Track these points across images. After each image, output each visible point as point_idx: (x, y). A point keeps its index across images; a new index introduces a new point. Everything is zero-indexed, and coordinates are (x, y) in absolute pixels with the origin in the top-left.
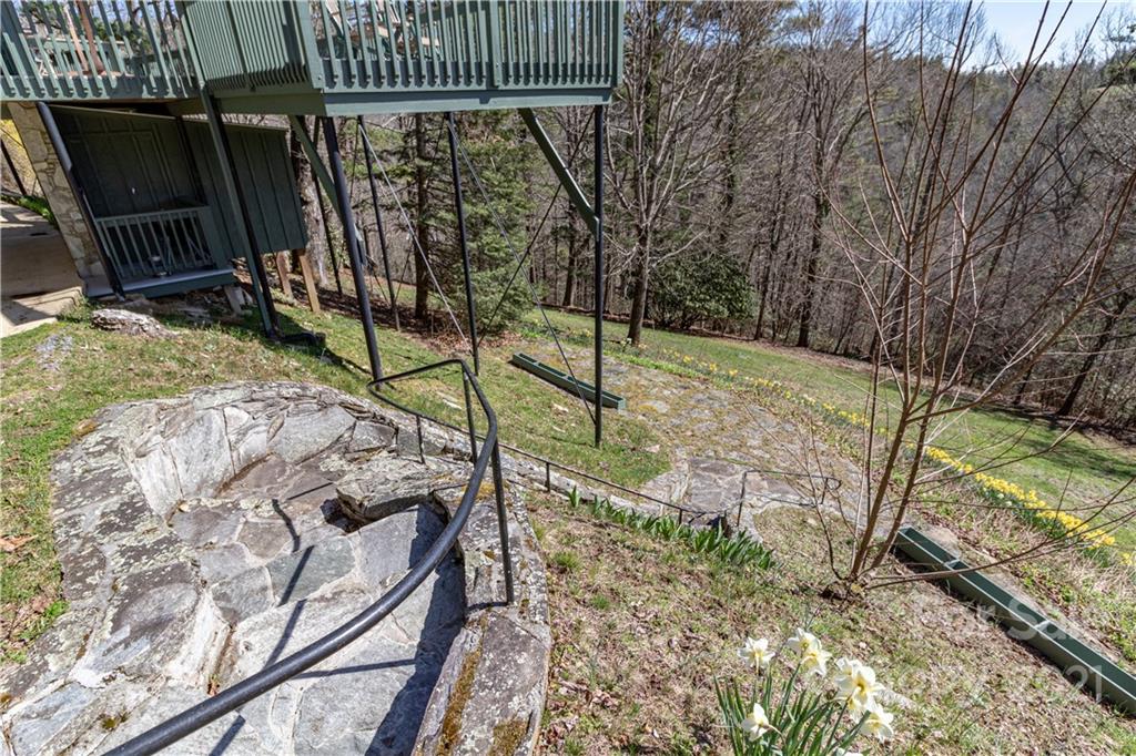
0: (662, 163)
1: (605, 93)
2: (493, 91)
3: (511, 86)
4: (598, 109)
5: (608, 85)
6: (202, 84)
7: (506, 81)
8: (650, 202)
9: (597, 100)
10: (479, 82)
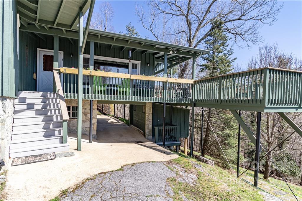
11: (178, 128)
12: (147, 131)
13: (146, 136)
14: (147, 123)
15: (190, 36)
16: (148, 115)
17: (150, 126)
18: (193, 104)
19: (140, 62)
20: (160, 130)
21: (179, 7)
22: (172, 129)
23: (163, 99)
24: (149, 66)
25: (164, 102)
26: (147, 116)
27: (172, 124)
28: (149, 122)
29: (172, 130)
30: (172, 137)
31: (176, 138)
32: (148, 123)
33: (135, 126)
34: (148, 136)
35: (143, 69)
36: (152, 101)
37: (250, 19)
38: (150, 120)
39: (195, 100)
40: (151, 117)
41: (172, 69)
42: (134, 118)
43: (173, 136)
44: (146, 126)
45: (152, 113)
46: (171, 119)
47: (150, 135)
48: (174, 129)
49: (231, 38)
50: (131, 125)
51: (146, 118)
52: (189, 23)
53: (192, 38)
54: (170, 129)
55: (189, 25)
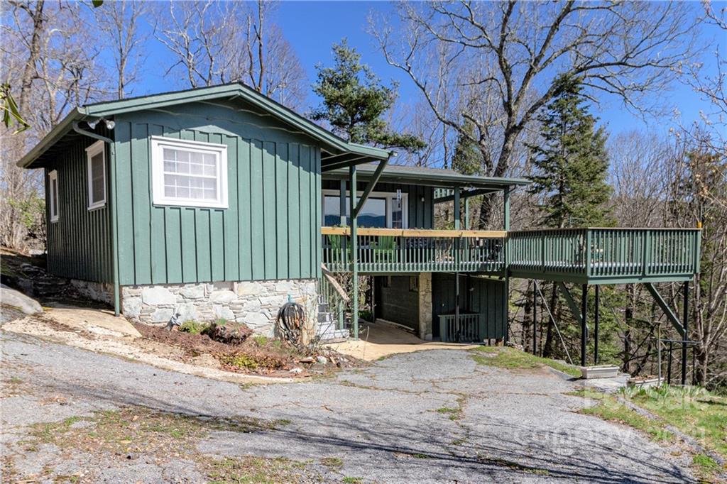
0: (716, 307)
1: (691, 276)
2: (644, 276)
3: (651, 274)
4: (686, 283)
5: (692, 273)
6: (507, 266)
7: (649, 273)
8: (706, 333)
9: (687, 279)
10: (639, 273)
11: (482, 317)
12: (423, 326)
13: (422, 335)
14: (422, 309)
15: (509, 98)
16: (424, 296)
17: (429, 316)
18: (506, 272)
19: (407, 194)
20: (449, 320)
21: (482, 28)
22: (471, 319)
23: (454, 266)
24: (424, 202)
25: (456, 270)
26: (421, 297)
27: (471, 310)
28: (427, 307)
29: (471, 322)
30: (471, 334)
31: (478, 336)
32: (425, 310)
33: (389, 320)
34: (426, 334)
35: (412, 206)
36: (432, 271)
37: (647, 65)
38: (428, 303)
39: (509, 266)
40: (429, 298)
41: (467, 201)
42: (385, 304)
43: (473, 333)
44: (421, 315)
45: (431, 290)
46: (468, 302)
47: (429, 333)
48: (474, 319)
49: (598, 118)
50: (378, 319)
51: (421, 301)
52: (505, 67)
53: (513, 100)
54: (467, 319)
55: (506, 71)
